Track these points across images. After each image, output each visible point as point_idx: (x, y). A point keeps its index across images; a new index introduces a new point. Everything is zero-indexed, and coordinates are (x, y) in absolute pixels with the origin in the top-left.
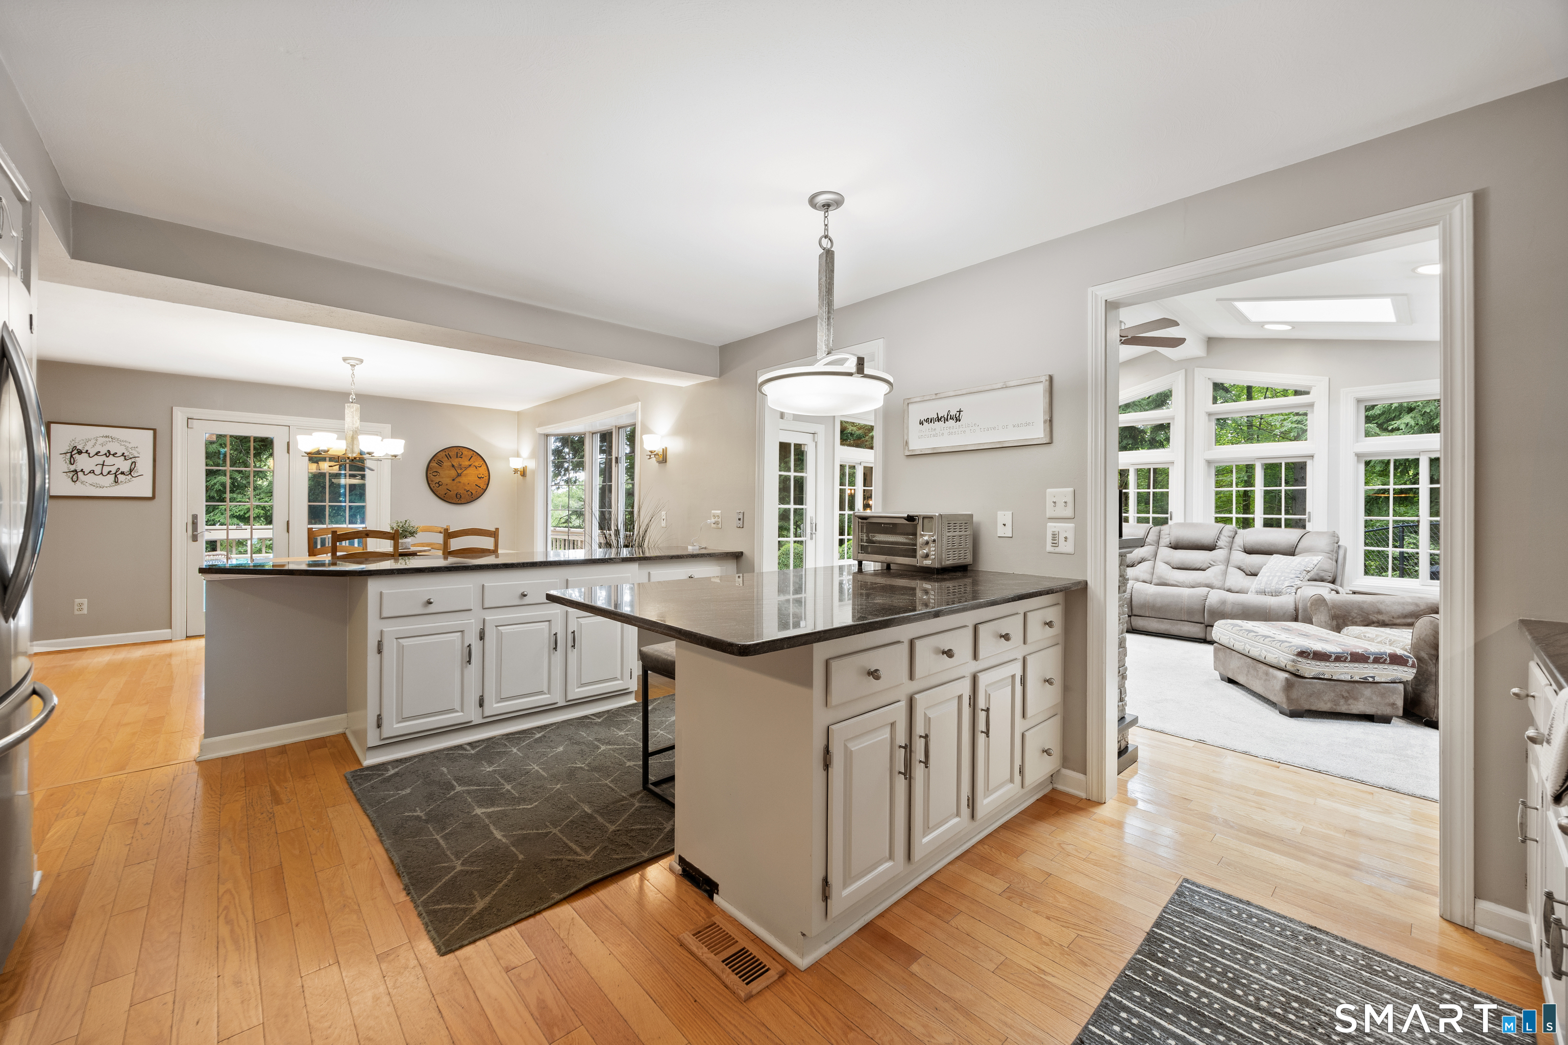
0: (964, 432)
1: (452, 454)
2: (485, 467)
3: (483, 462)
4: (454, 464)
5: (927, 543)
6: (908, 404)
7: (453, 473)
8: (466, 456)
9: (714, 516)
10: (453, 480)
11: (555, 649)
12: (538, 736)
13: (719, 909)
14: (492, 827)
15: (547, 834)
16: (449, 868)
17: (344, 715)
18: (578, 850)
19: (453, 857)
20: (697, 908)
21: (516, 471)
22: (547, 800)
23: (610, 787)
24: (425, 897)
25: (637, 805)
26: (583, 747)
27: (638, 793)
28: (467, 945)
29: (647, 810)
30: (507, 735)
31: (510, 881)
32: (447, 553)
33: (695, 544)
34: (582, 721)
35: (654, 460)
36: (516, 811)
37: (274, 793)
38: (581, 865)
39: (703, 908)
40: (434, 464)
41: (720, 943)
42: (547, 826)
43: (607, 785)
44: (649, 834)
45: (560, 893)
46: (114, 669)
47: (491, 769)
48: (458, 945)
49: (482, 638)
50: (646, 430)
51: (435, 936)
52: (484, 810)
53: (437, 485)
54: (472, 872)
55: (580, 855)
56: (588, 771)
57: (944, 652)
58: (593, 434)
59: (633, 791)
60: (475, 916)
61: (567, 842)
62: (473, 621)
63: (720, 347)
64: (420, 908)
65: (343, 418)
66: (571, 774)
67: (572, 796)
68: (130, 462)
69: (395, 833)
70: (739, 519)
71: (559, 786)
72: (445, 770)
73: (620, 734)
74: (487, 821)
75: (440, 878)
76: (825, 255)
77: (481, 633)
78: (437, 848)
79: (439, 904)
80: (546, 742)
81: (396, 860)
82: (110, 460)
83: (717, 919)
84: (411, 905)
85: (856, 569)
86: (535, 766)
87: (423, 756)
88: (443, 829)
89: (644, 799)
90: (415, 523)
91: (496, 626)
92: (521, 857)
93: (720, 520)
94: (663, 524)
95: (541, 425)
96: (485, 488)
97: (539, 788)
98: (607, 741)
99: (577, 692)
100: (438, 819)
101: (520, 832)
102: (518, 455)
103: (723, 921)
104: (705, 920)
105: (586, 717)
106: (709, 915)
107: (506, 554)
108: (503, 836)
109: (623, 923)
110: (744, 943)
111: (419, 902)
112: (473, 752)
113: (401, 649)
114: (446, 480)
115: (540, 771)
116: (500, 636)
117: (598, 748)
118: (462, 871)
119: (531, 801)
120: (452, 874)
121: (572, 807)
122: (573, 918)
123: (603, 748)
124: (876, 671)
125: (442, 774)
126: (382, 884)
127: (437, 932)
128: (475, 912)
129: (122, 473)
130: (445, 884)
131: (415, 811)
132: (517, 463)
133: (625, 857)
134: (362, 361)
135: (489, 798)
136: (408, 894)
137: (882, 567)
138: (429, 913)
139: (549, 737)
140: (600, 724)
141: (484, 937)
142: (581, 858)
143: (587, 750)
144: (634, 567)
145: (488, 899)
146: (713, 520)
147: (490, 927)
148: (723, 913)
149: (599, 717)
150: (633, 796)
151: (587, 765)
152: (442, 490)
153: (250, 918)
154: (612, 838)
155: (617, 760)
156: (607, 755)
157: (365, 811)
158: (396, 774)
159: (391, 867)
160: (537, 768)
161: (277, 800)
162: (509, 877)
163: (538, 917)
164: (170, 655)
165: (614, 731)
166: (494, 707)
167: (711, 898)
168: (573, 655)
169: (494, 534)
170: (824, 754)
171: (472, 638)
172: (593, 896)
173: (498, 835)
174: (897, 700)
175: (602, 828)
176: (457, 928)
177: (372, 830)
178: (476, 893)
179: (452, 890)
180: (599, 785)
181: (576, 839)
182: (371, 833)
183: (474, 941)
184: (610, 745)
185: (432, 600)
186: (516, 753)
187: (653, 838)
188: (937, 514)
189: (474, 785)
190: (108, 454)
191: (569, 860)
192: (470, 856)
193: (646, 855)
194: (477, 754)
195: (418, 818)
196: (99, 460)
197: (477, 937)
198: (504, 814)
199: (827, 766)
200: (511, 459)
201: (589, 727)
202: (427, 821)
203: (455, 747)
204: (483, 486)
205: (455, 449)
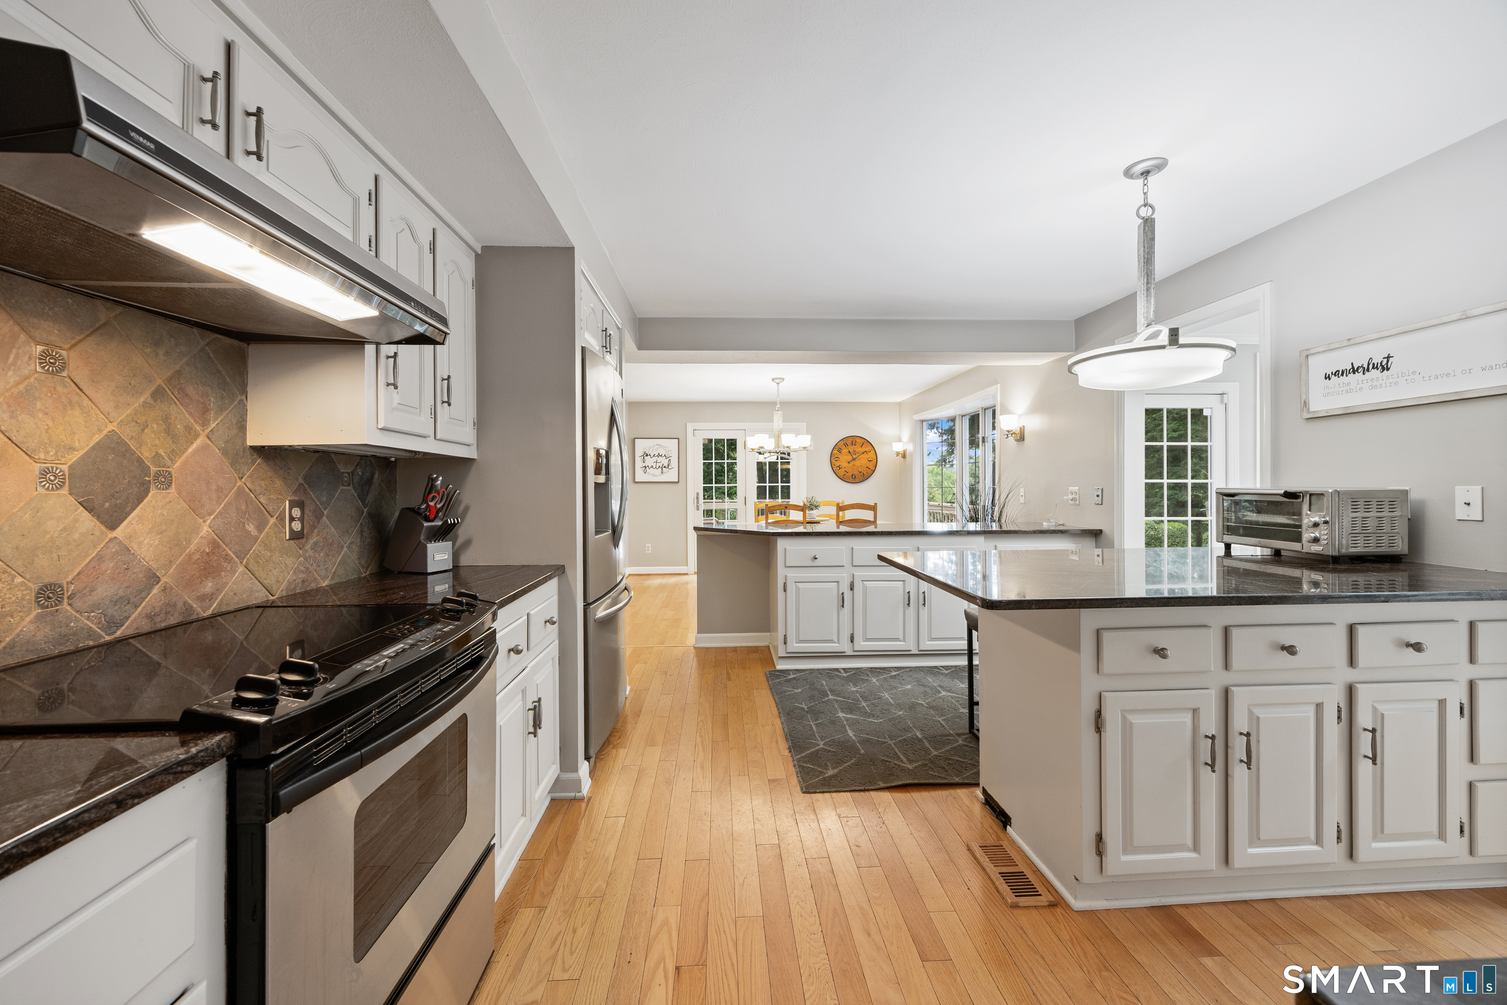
0: (1396, 383)
1: (849, 442)
2: (874, 452)
3: (872, 448)
4: (850, 450)
5: (1316, 525)
6: (1307, 356)
7: (849, 458)
8: (859, 443)
9: (1072, 493)
10: (849, 463)
11: (909, 604)
12: (894, 673)
13: (1010, 838)
14: (847, 727)
15: (884, 743)
16: (815, 744)
17: (768, 634)
18: (904, 759)
19: (819, 738)
20: (991, 831)
21: (898, 454)
22: (890, 720)
23: (941, 724)
24: (799, 756)
25: (960, 742)
26: (928, 689)
27: (964, 734)
28: (818, 793)
29: (968, 748)
30: (871, 668)
31: (853, 764)
32: (840, 523)
33: (1051, 520)
34: (932, 670)
35: (1011, 439)
36: (866, 722)
37: (728, 674)
38: (903, 770)
39: (996, 833)
40: (835, 452)
41: (1002, 860)
42: (885, 738)
43: (939, 721)
44: (964, 766)
45: (884, 782)
46: (662, 588)
47: (855, 689)
48: (813, 791)
49: (852, 589)
50: (1006, 411)
51: (801, 780)
52: (844, 715)
53: (838, 468)
54: (829, 751)
55: (905, 764)
56: (926, 707)
57: (1283, 648)
58: (962, 416)
59: (961, 731)
60: (826, 777)
61: (897, 752)
62: (845, 575)
63: (1075, 320)
64: (795, 762)
65: (771, 420)
66: (913, 707)
67: (909, 723)
68: (668, 459)
69: (788, 714)
70: (1098, 496)
71: (901, 713)
72: (824, 682)
73: (961, 686)
74: (845, 723)
75: (809, 748)
76: (1142, 225)
77: (851, 585)
78: (810, 730)
79: (806, 764)
80: (899, 679)
81: (786, 730)
82: (660, 459)
83: (1005, 844)
84: (791, 759)
85: (1222, 552)
86: (886, 694)
87: (812, 671)
88: (817, 720)
89: (968, 740)
90: (819, 499)
91: (862, 581)
92: (862, 751)
93: (1077, 496)
94: (1022, 500)
95: (917, 412)
96: (873, 469)
97: (886, 710)
98: (948, 689)
99: (928, 645)
100: (815, 713)
101: (865, 736)
102: (900, 440)
103: (1009, 846)
104: (994, 841)
105: (936, 667)
106: (999, 839)
107: (883, 524)
108: (854, 735)
109: (926, 819)
110: (1022, 868)
111: (795, 758)
112: (845, 675)
113: (798, 589)
114: (844, 464)
115: (890, 699)
116: (865, 588)
117: (940, 692)
118: (823, 748)
119: (878, 717)
120: (817, 748)
121: (907, 729)
122: (890, 803)
123: (943, 693)
124: (1163, 649)
125: (822, 685)
126: (777, 742)
127: (802, 778)
128: (826, 775)
129: (665, 467)
130: (812, 753)
131: (802, 704)
132: (898, 447)
133: (939, 775)
134: (783, 379)
135: (850, 709)
136: (790, 752)
137: (1271, 552)
138: (800, 766)
139: (902, 677)
140: (946, 675)
141: (830, 792)
142: (905, 765)
143: (930, 692)
144: (981, 539)
145: (836, 771)
146: (1071, 497)
147: (834, 787)
148: (1013, 842)
149: (947, 670)
150: (959, 735)
151: (927, 703)
152: (841, 472)
153: (711, 738)
154: (932, 759)
155: (953, 706)
156: (945, 700)
157: (773, 696)
158: (794, 678)
159: (783, 733)
160: (887, 696)
161: (729, 679)
162: (852, 761)
163: (867, 793)
164: (687, 583)
165: (957, 683)
166: (862, 644)
167: (1005, 828)
168: (924, 612)
169: (873, 508)
170: (1096, 717)
171: (845, 588)
172: (908, 794)
173: (850, 733)
174: (1207, 687)
175: (926, 751)
176: (814, 780)
177: (776, 709)
178: (829, 764)
179: (815, 757)
180: (933, 720)
181: (905, 752)
182: (775, 710)
183: (823, 792)
184: (950, 692)
185: (817, 557)
186: (874, 682)
187: (967, 770)
188: (1330, 491)
189: (841, 697)
190: (659, 455)
191: (895, 764)
192: (829, 741)
193: (957, 780)
194: (848, 677)
195: (803, 709)
196: (655, 459)
197: (826, 790)
198: (858, 721)
199: (1099, 728)
200: (894, 444)
201: (936, 675)
202: (807, 712)
203: (834, 669)
204: (872, 468)
205: (850, 438)
